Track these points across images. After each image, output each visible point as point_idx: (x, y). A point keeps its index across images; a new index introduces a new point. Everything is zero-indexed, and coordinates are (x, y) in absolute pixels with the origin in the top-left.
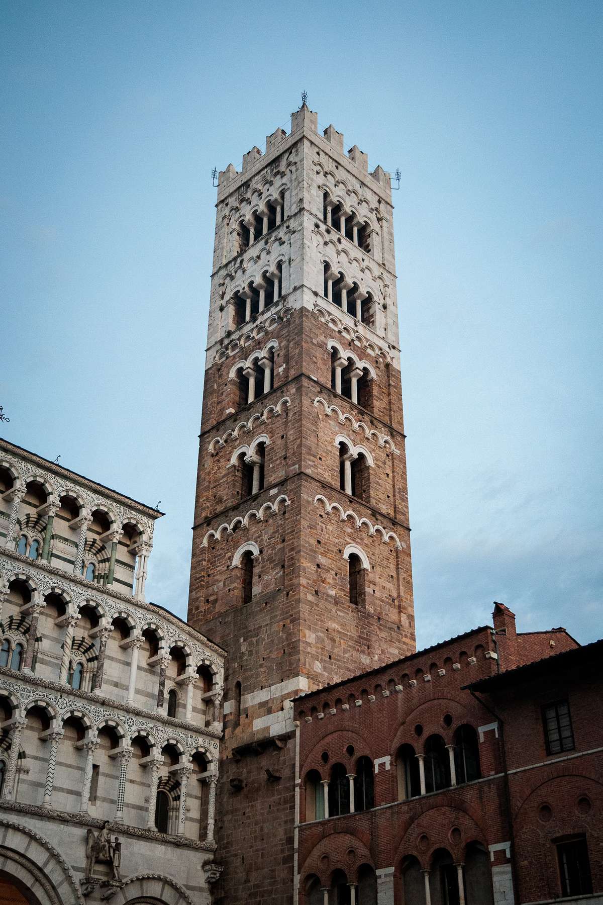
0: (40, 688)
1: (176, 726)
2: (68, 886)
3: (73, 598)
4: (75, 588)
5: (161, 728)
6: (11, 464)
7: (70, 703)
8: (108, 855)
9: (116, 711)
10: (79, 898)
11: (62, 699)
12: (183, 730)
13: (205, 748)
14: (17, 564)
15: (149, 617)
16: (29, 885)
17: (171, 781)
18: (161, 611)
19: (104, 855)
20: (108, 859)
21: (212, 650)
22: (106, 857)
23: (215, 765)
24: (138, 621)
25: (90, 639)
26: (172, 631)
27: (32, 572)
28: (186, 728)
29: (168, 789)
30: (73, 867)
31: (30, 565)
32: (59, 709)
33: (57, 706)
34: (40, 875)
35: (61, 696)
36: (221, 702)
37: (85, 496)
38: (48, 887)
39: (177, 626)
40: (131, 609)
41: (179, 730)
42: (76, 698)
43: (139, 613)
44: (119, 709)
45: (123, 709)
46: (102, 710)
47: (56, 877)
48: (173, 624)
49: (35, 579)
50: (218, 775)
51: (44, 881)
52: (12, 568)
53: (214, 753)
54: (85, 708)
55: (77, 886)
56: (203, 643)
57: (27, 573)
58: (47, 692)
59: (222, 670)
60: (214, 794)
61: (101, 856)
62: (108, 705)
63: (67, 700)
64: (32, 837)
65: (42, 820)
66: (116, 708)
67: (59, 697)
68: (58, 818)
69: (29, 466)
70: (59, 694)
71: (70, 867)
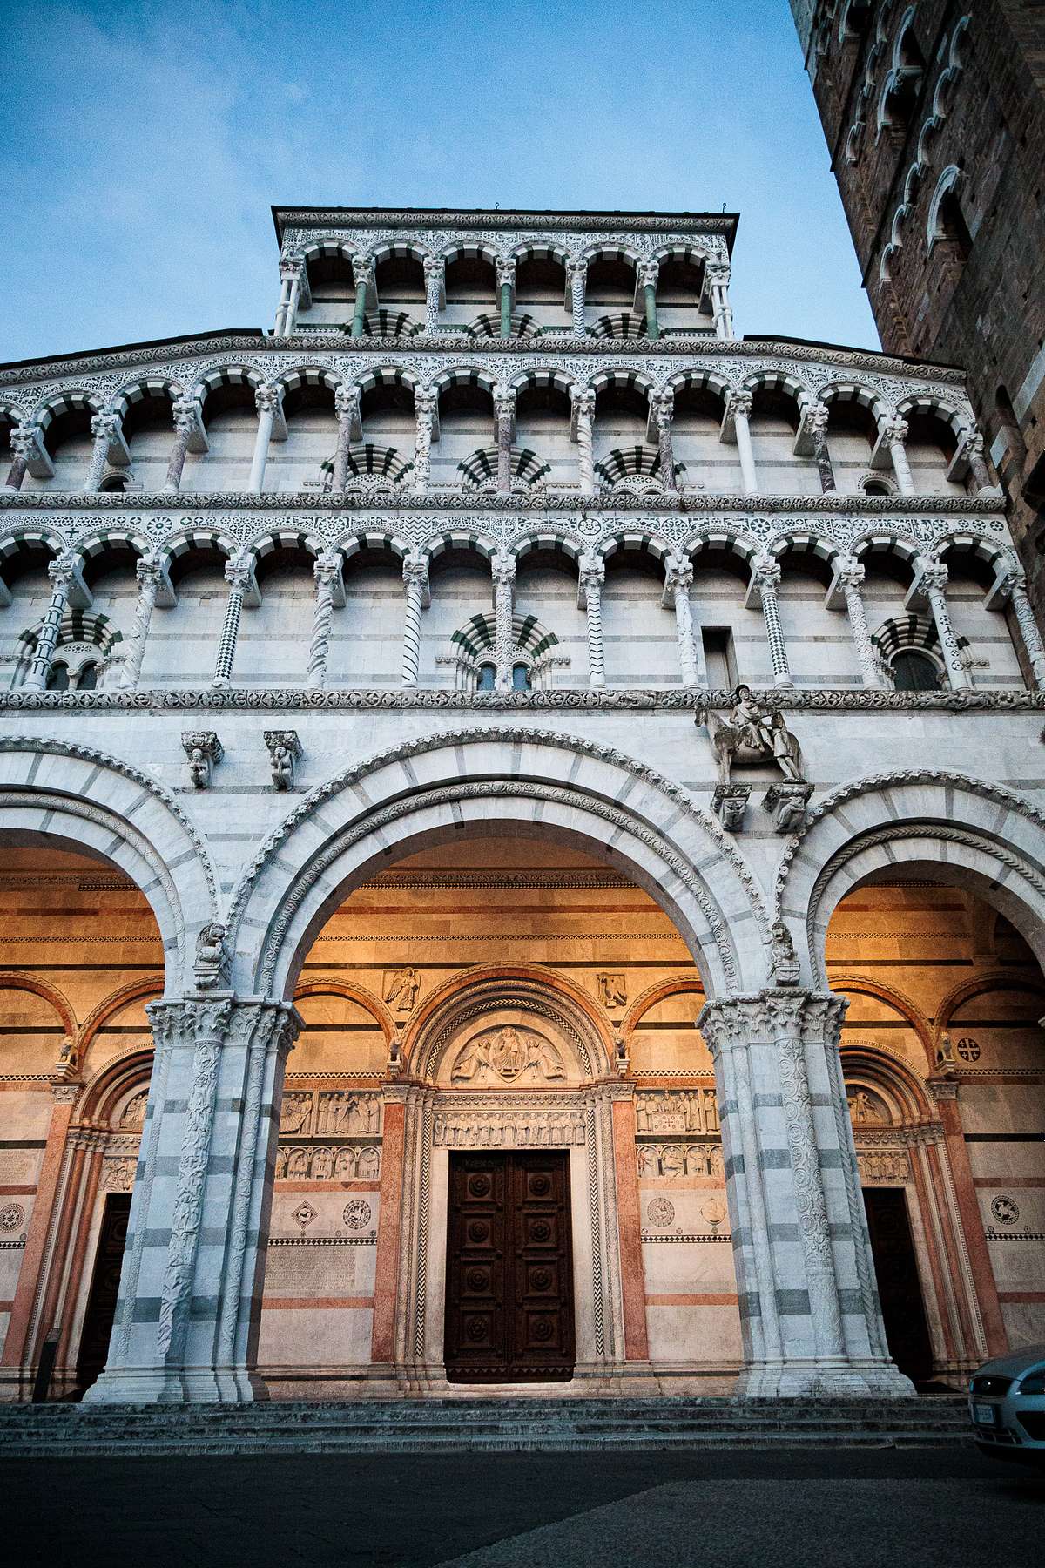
0: (536, 514)
1: (878, 512)
2: (691, 823)
3: (575, 375)
4: (574, 361)
5: (840, 522)
6: (408, 241)
7: (609, 523)
8: (758, 743)
9: (720, 516)
10: (720, 838)
11: (589, 521)
12: (900, 516)
13: (970, 534)
14: (446, 356)
15: (753, 364)
16: (605, 839)
17: (921, 624)
18: (778, 346)
19: (748, 745)
20: (762, 749)
21: (927, 378)
22: (756, 747)
23: (1009, 559)
24: (731, 375)
25: (651, 446)
26: (815, 372)
27: (479, 360)
28: (905, 508)
29: (922, 642)
30: (687, 785)
31: (471, 351)
32: (584, 536)
33: (578, 532)
34: (620, 815)
35: (584, 517)
36: (982, 452)
37: (564, 241)
38: (649, 834)
39: (825, 363)
40: (708, 362)
41: (886, 516)
42: (619, 513)
43: (728, 364)
44: (725, 510)
45: (733, 509)
46: (686, 520)
47: (656, 809)
48: (815, 360)
49: (487, 367)
50: (1021, 571)
51: (633, 824)
52: (436, 365)
53: (998, 538)
54: (643, 523)
55: (709, 815)
56: (900, 373)
57: (469, 364)
58: (551, 516)
59: (968, 406)
60: (1027, 607)
61: (743, 748)
62: (695, 509)
63: (600, 520)
64: (579, 749)
65: (588, 715)
66: (717, 509)
67: (580, 519)
68: (625, 704)
69: (442, 233)
70: (578, 516)
71: (679, 786)
